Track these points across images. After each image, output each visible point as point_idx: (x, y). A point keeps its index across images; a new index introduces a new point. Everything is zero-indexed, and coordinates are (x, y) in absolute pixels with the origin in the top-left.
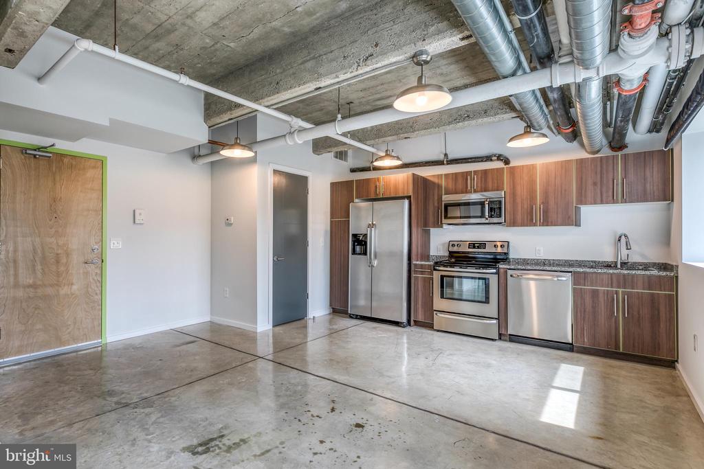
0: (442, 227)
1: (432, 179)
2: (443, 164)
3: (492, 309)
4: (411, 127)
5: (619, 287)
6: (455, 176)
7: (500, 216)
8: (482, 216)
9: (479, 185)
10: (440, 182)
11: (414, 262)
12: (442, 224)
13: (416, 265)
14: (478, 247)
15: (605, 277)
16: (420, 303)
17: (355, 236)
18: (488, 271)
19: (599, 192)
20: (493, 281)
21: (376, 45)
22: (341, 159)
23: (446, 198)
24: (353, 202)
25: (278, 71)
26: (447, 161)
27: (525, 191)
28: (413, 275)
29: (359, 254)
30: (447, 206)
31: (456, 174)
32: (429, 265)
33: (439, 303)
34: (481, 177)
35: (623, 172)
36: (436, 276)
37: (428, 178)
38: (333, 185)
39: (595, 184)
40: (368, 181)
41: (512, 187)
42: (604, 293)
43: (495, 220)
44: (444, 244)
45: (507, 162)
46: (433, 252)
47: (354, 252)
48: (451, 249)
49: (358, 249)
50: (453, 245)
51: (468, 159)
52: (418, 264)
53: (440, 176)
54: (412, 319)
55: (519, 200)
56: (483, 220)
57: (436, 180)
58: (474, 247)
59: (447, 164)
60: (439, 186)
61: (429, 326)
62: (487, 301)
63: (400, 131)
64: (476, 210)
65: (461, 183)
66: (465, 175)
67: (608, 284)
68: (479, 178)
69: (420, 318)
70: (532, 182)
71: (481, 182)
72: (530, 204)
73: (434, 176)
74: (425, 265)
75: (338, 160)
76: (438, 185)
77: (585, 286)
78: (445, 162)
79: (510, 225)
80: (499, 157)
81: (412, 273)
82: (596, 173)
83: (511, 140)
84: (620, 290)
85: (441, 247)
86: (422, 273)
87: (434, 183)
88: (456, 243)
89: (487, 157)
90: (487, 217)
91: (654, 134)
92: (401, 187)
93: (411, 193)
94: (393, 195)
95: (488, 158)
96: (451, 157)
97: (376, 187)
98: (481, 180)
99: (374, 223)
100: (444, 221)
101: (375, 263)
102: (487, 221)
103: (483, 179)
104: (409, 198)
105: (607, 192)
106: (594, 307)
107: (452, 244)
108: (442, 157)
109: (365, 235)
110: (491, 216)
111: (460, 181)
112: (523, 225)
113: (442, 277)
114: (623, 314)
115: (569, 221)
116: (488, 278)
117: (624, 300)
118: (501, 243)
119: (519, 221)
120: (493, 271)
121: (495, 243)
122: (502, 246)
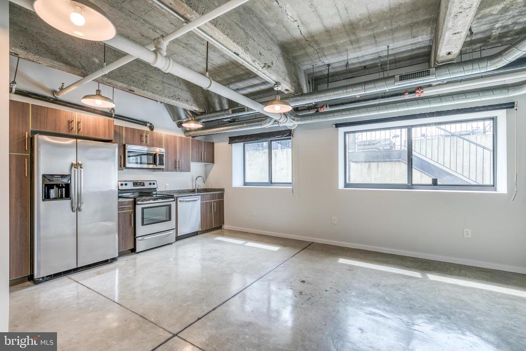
0: (123, 170)
2: (111, 116)
4: (142, 85)
5: (212, 200)
7: (163, 165)
8: (153, 163)
9: (149, 141)
10: (121, 132)
12: (124, 166)
18: (170, 200)
19: (198, 157)
20: (173, 204)
26: (115, 115)
27: (172, 151)
29: (55, 199)
31: (134, 129)
32: (128, 202)
35: (204, 149)
36: (138, 209)
39: (196, 152)
42: (209, 203)
43: (160, 167)
45: (152, 129)
47: (47, 197)
50: (122, 184)
55: (169, 155)
56: (155, 167)
57: (117, 130)
58: (137, 185)
59: (115, 118)
60: (120, 136)
62: (170, 219)
66: (140, 132)
67: (208, 199)
68: (150, 137)
69: (121, 249)
70: (175, 146)
71: (151, 139)
72: (175, 159)
73: (116, 126)
74: (126, 202)
76: (120, 134)
77: (204, 201)
78: (113, 115)
82: (197, 147)
89: (143, 122)
90: (158, 164)
93: (112, 138)
97: (69, 122)
99: (79, 162)
100: (127, 165)
105: (200, 157)
106: (206, 210)
107: (120, 183)
111: (136, 135)
112: (172, 171)
113: (143, 209)
114: (214, 211)
115: (188, 170)
116: (171, 205)
117: (214, 205)
118: (153, 182)
119: (170, 168)
120: (172, 200)
121: (150, 182)
122: (154, 184)
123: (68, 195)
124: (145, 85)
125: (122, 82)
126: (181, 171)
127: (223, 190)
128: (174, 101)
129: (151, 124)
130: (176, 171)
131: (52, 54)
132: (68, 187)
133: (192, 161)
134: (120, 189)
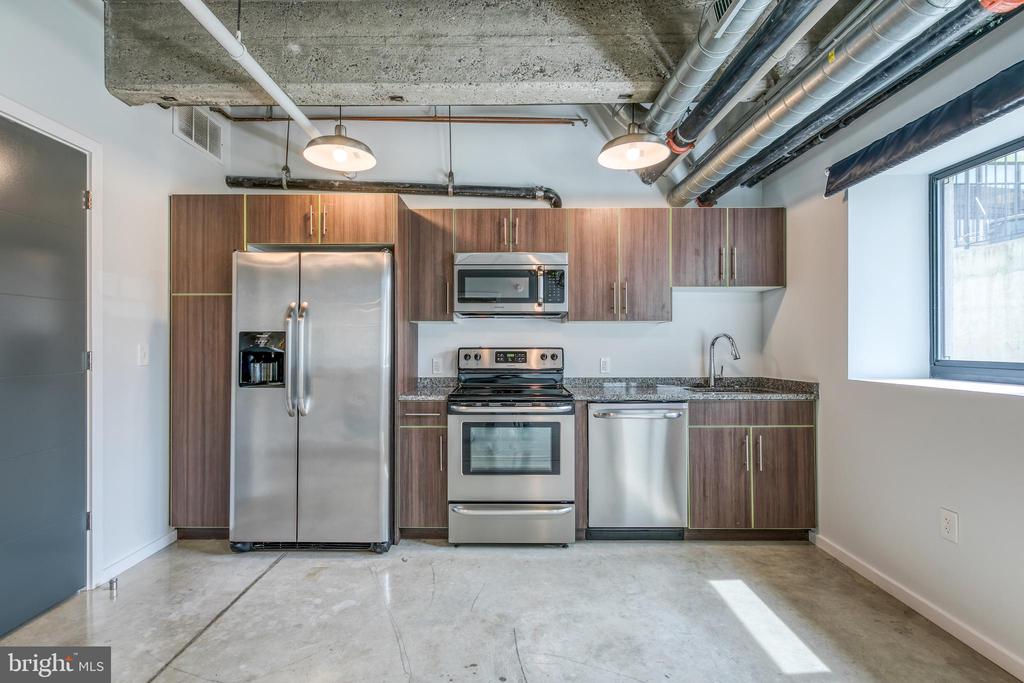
0: (452, 320)
1: (427, 216)
2: (446, 193)
3: (565, 484)
4: (412, 70)
5: (749, 423)
6: (479, 215)
7: (562, 301)
8: (533, 297)
9: (523, 238)
10: (447, 225)
11: (402, 398)
12: (452, 310)
13: (405, 404)
14: (514, 360)
15: (731, 407)
16: (415, 486)
17: (249, 337)
18: (555, 409)
19: (702, 266)
20: (568, 426)
22: (201, 142)
23: (463, 259)
24: (242, 250)
26: (454, 188)
27: (599, 257)
28: (400, 427)
29: (262, 383)
30: (463, 274)
31: (479, 211)
32: (434, 402)
33: (459, 485)
34: (527, 223)
35: (732, 239)
36: (454, 424)
37: (422, 214)
38: (177, 201)
39: (697, 252)
41: (578, 248)
42: (730, 433)
43: (550, 307)
44: (444, 355)
45: (556, 204)
46: (423, 371)
47: (246, 379)
48: (464, 364)
49: (258, 370)
50: (467, 357)
51: (495, 188)
52: (412, 402)
53: (447, 213)
54: (398, 526)
55: (589, 272)
56: (535, 308)
57: (438, 221)
58: (506, 360)
59: (455, 194)
60: (445, 234)
62: (555, 468)
63: (383, 75)
64: (522, 286)
65: (494, 231)
66: (498, 217)
67: (735, 419)
68: (523, 224)
69: (416, 522)
70: (610, 243)
71: (527, 232)
72: (608, 282)
73: (435, 211)
74: (427, 402)
75: (192, 142)
76: (444, 231)
77: (705, 424)
78: (450, 190)
79: (575, 319)
80: (547, 194)
81: (398, 421)
82: (698, 234)
84: (751, 427)
85: (440, 361)
86: (420, 420)
87: (434, 227)
88: (472, 353)
89: (527, 190)
90: (541, 300)
91: (745, 187)
92: (370, 223)
93: (394, 240)
94: (348, 242)
95: (529, 193)
96: (459, 181)
97: (306, 218)
98: (527, 228)
99: (305, 304)
100: (459, 307)
101: (307, 406)
102: (539, 309)
103: (530, 228)
104: (391, 249)
105: (713, 266)
106: (716, 460)
107: (463, 353)
108: (442, 180)
109: (279, 337)
110: (546, 300)
111: (488, 226)
112: (597, 318)
113: (467, 426)
114: (757, 465)
115: (663, 313)
116: (558, 424)
117: (756, 443)
118: (551, 352)
119: (590, 310)
120: (568, 408)
121: (542, 352)
122: (553, 357)
123: (280, 378)
124: (420, 66)
125: (357, 81)
126: (632, 316)
127: (810, 388)
128: (526, 85)
129: (548, 191)
130: (614, 318)
131: (209, 71)
132: (280, 358)
133: (678, 282)
134: (462, 367)
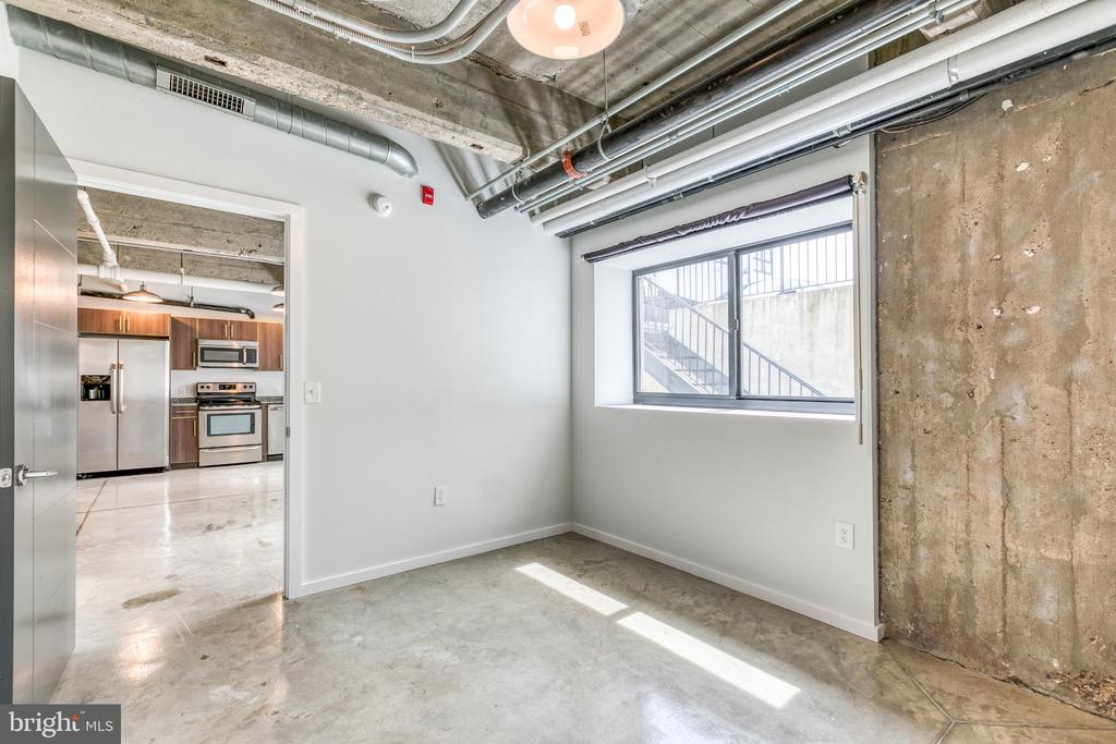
0: (195, 370)
1: (183, 321)
2: (191, 307)
3: (257, 437)
6: (211, 322)
7: (256, 362)
8: (240, 361)
9: (235, 334)
10: (193, 326)
11: (173, 405)
12: (197, 365)
13: (174, 408)
14: (229, 389)
16: (180, 444)
18: (252, 407)
20: (259, 414)
21: (260, 246)
23: (203, 343)
25: (136, 216)
26: (194, 304)
27: (273, 343)
28: (172, 418)
29: (96, 399)
30: (203, 349)
31: (211, 320)
32: (190, 406)
33: (204, 441)
34: (237, 327)
36: (202, 415)
37: (180, 320)
40: (101, 312)
41: (264, 340)
43: (250, 365)
44: (187, 387)
45: (252, 316)
48: (198, 391)
49: (93, 393)
50: (202, 387)
52: (178, 407)
53: (193, 320)
54: (173, 460)
55: (269, 350)
56: (241, 365)
57: (189, 323)
58: (224, 388)
59: (196, 308)
60: (193, 330)
61: (197, 465)
62: (252, 431)
64: (235, 356)
65: (218, 329)
66: (222, 323)
68: (235, 328)
69: (180, 460)
70: (279, 337)
71: (238, 331)
72: (278, 354)
73: (185, 318)
74: (186, 406)
76: (192, 328)
78: (192, 305)
79: (262, 370)
80: (248, 311)
83: (276, 306)
86: (183, 415)
87: (186, 326)
88: (205, 386)
89: (237, 308)
90: (244, 362)
92: (154, 327)
93: (169, 333)
94: (142, 334)
95: (238, 310)
96: (196, 300)
99: (122, 363)
100: (200, 364)
101: (123, 409)
102: (244, 366)
103: (239, 329)
104: (167, 338)
107: (200, 386)
108: (186, 299)
109: (110, 378)
110: (247, 362)
111: (216, 327)
112: (270, 370)
113: (209, 416)
116: (253, 413)
118: (249, 385)
119: (269, 366)
120: (258, 407)
121: (245, 385)
122: (251, 387)
123: (107, 397)
132: (110, 387)
